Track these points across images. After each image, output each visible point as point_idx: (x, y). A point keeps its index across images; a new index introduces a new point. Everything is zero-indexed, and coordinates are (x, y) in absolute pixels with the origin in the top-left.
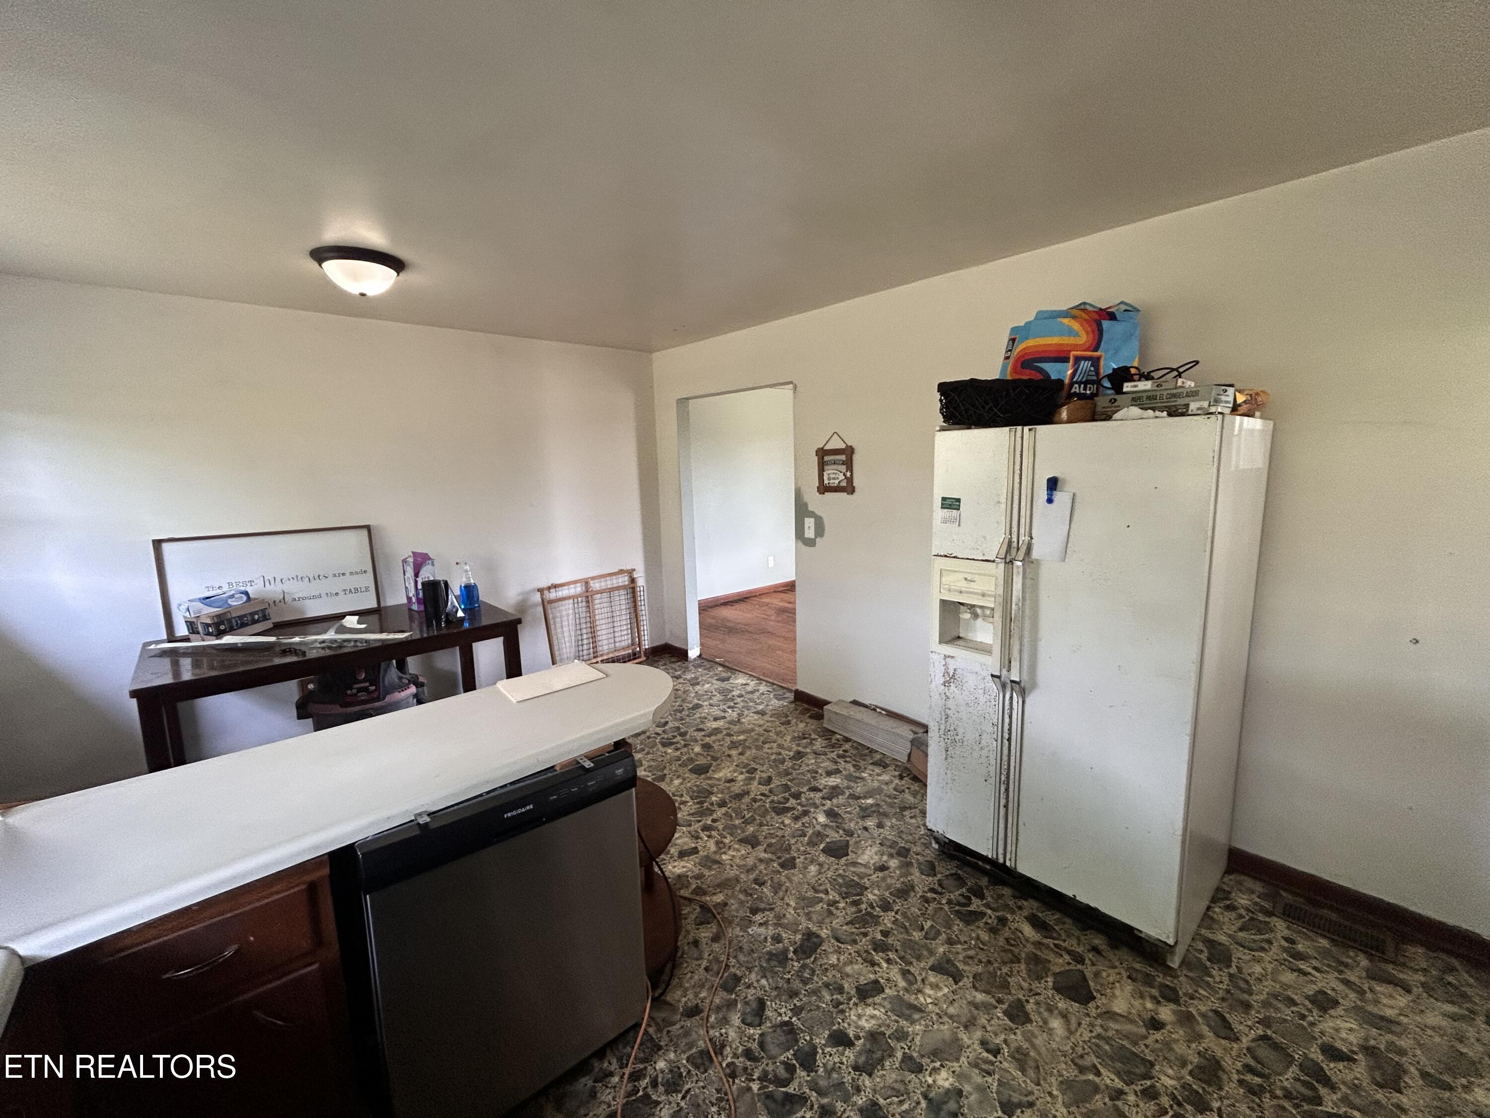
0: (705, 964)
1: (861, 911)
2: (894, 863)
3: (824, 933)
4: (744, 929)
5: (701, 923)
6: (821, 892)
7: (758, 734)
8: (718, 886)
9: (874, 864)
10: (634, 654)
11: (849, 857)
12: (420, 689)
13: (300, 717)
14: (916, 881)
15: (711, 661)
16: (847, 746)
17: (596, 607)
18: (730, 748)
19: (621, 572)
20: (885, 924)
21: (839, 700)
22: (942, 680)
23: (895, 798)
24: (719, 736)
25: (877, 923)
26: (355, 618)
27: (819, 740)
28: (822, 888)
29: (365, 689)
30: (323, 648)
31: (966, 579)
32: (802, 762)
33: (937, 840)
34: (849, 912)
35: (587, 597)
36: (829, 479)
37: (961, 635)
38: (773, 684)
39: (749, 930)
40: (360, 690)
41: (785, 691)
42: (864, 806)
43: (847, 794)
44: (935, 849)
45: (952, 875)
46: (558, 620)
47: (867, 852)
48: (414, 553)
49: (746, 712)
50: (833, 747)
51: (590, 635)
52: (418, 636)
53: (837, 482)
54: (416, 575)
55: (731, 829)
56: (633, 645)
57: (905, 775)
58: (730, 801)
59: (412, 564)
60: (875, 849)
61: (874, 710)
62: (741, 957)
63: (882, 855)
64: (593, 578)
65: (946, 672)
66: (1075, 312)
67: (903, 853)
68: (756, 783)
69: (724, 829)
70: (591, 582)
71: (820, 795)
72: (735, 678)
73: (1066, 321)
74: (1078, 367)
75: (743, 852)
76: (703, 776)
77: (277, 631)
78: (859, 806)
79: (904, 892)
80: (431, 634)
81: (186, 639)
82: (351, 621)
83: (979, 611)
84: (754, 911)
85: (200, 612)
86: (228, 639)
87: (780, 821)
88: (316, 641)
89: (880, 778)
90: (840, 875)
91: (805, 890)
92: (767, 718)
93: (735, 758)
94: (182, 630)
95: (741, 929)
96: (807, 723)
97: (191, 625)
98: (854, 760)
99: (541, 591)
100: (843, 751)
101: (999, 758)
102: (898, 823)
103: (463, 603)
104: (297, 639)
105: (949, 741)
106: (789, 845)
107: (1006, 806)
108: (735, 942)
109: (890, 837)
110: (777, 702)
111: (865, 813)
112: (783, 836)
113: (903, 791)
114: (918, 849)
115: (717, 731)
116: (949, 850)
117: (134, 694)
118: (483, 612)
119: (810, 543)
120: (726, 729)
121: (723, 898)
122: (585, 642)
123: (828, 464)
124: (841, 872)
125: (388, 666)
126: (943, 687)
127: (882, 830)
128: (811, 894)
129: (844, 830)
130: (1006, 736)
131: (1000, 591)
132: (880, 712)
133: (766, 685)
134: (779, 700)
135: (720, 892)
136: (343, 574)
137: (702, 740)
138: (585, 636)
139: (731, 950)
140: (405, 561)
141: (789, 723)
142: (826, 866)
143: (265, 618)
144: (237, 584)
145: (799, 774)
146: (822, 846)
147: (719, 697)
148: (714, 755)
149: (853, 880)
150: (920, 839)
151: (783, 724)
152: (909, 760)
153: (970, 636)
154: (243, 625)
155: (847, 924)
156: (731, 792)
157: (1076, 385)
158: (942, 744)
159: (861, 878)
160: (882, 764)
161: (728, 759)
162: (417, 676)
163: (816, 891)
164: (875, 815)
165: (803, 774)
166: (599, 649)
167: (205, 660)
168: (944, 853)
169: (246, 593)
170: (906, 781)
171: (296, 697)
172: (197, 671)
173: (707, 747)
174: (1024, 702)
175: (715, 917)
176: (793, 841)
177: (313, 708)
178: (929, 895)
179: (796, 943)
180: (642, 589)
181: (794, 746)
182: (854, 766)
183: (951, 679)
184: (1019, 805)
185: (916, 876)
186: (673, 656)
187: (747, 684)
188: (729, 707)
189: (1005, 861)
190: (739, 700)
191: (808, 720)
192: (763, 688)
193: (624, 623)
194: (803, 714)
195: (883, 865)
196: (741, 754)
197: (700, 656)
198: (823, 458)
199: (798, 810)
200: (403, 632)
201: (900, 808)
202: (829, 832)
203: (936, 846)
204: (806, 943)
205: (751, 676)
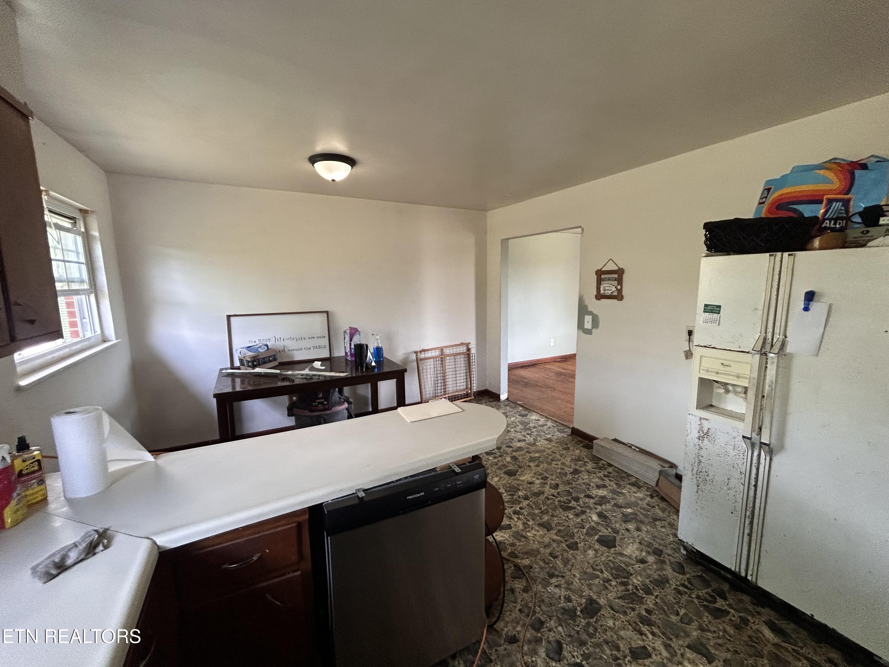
0: (519, 607)
1: (629, 591)
2: (651, 559)
3: (602, 601)
4: (545, 587)
5: (515, 578)
6: (597, 570)
7: (548, 454)
8: (526, 553)
9: (636, 557)
10: (468, 395)
11: (617, 549)
12: (349, 405)
13: (289, 415)
14: (670, 576)
15: (515, 403)
16: (610, 469)
17: (447, 364)
18: (530, 461)
19: (462, 344)
20: (647, 604)
21: (604, 438)
22: (697, 435)
23: (648, 511)
24: (522, 452)
25: (641, 603)
26: (320, 363)
27: (590, 463)
28: (598, 568)
29: (322, 403)
30: (302, 379)
31: (722, 364)
32: (579, 477)
33: (685, 548)
34: (619, 590)
35: (442, 358)
36: (604, 290)
37: (713, 404)
38: (556, 422)
39: (548, 589)
40: (319, 403)
41: (564, 427)
42: (625, 513)
43: (613, 503)
44: (683, 554)
45: (698, 576)
46: (425, 371)
47: (630, 547)
48: (350, 327)
49: (539, 439)
50: (601, 469)
51: (442, 381)
52: (350, 376)
53: (610, 292)
54: (351, 340)
55: (532, 516)
56: (467, 389)
57: (655, 495)
58: (531, 497)
59: (349, 335)
60: (636, 546)
61: (630, 447)
62: (544, 608)
63: (642, 551)
64: (446, 347)
65: (701, 430)
66: (828, 165)
67: (658, 553)
68: (548, 487)
69: (528, 515)
70: (445, 349)
71: (592, 501)
72: (531, 416)
73: (822, 172)
74: (830, 208)
75: (541, 533)
76: (512, 478)
77: (279, 367)
78: (622, 513)
79: (662, 582)
80: (358, 375)
81: (238, 368)
82: (317, 364)
83: (730, 388)
84: (552, 576)
85: (246, 354)
86: (258, 370)
87: (565, 515)
88: (299, 374)
89: (636, 495)
90: (610, 561)
91: (586, 567)
92: (553, 444)
93: (533, 468)
94: (237, 363)
95: (542, 586)
96: (581, 451)
97: (241, 361)
98: (615, 480)
99: (416, 352)
100: (608, 472)
101: (745, 497)
102: (652, 530)
103: (375, 357)
104: (290, 372)
105: (701, 479)
106: (573, 534)
107: (750, 535)
108: (538, 595)
109: (646, 539)
110: (559, 434)
111: (626, 519)
112: (569, 526)
113: (654, 507)
114: (669, 552)
115: (520, 449)
116: (696, 557)
117: (215, 396)
118: (385, 364)
119: (588, 332)
120: (527, 448)
121: (529, 562)
122: (439, 385)
123: (604, 280)
124: (612, 558)
125: (334, 391)
126: (698, 440)
127: (640, 533)
128: (590, 570)
129: (612, 528)
130: (753, 483)
131: (755, 375)
132: (635, 449)
133: (552, 422)
134: (561, 433)
135: (527, 558)
136: (314, 338)
137: (511, 454)
138: (439, 381)
139: (536, 601)
140: (345, 332)
141: (568, 449)
142: (600, 553)
143: (275, 359)
144: (263, 340)
145: (577, 485)
146: (596, 537)
147: (521, 427)
148: (520, 464)
149: (621, 566)
150: (670, 544)
151: (564, 449)
152: (657, 485)
153: (722, 406)
154: (265, 363)
155: (619, 598)
156: (531, 491)
157: (828, 221)
158: (695, 481)
159: (627, 566)
160: (637, 485)
161: (528, 468)
162: (348, 397)
163: (594, 569)
164: (634, 521)
165: (580, 485)
166: (447, 389)
167: (246, 380)
168: (690, 558)
169: (267, 346)
170: (655, 501)
171: (287, 404)
172: (243, 386)
173: (514, 458)
174: (771, 459)
175: (525, 575)
176: (576, 530)
177: (295, 411)
178: (681, 588)
179: (581, 605)
180: (474, 355)
181: (573, 465)
182: (616, 484)
183: (704, 435)
184: (762, 536)
185: (669, 572)
186: (491, 398)
187: (538, 420)
188: (528, 434)
189: (746, 575)
190: (534, 430)
191: (582, 449)
192: (549, 424)
193: (463, 375)
194: (578, 444)
195: (643, 559)
196: (537, 466)
197: (507, 399)
198: (601, 276)
199: (578, 510)
200: (344, 372)
201: (653, 519)
202: (600, 528)
203: (685, 552)
204: (589, 607)
205: (541, 415)
